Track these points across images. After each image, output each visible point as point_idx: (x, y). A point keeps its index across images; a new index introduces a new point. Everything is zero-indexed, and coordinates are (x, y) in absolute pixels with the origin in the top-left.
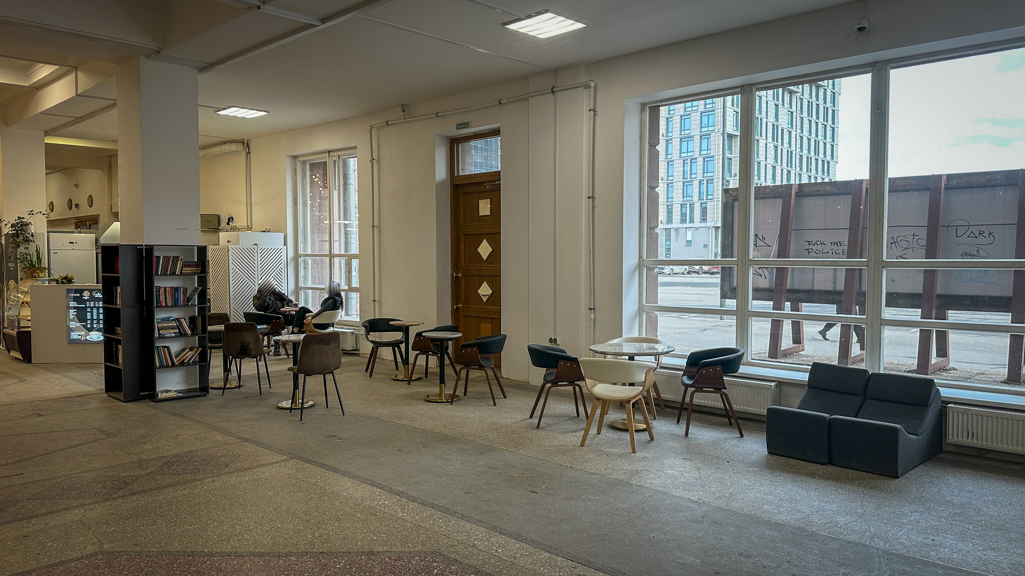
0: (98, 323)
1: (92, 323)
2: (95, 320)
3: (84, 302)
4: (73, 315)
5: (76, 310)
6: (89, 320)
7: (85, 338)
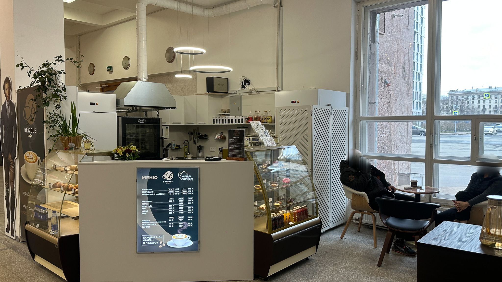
0: (186, 220)
1: (176, 221)
2: (181, 215)
3: (164, 188)
4: (147, 209)
5: (151, 201)
6: (171, 215)
7: (164, 245)
